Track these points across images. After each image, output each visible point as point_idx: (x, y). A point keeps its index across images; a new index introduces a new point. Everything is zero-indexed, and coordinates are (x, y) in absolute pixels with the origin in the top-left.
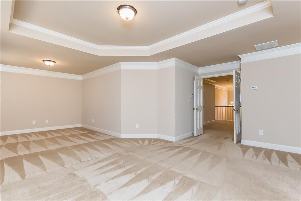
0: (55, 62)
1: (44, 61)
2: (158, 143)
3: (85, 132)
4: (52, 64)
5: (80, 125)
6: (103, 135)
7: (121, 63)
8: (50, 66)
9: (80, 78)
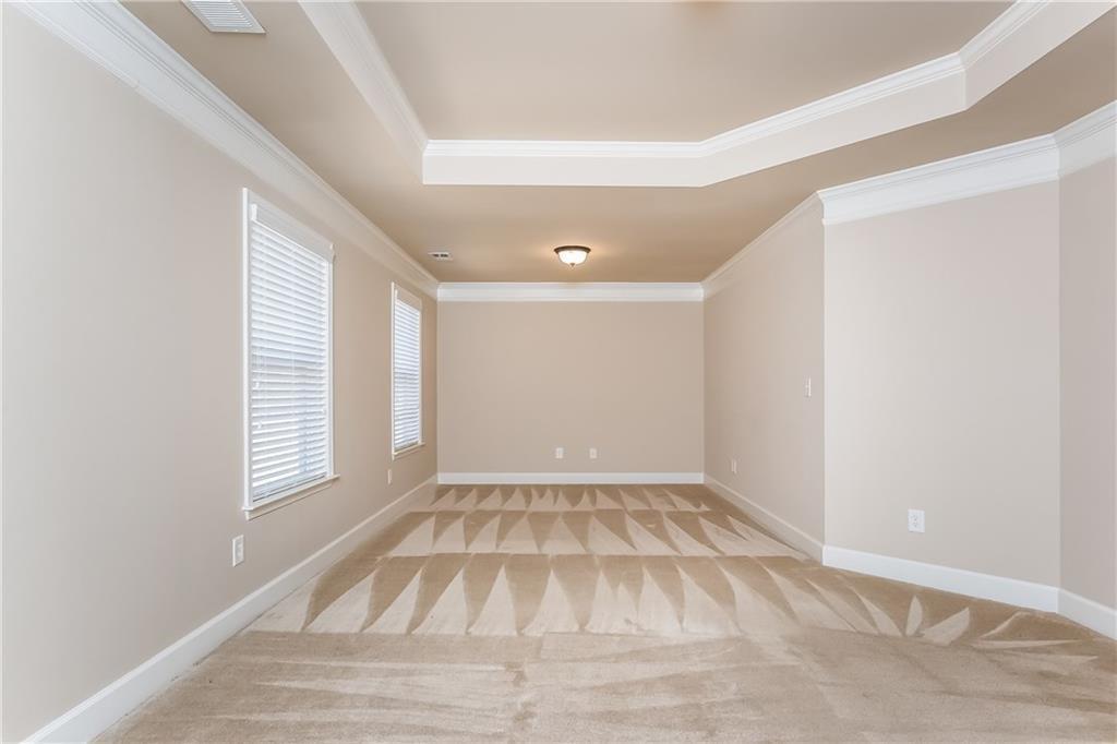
0: (587, 250)
1: (557, 250)
2: (1035, 650)
3: (698, 506)
4: (576, 257)
5: (698, 478)
6: (755, 532)
7: (822, 194)
8: (573, 264)
9: (696, 292)
